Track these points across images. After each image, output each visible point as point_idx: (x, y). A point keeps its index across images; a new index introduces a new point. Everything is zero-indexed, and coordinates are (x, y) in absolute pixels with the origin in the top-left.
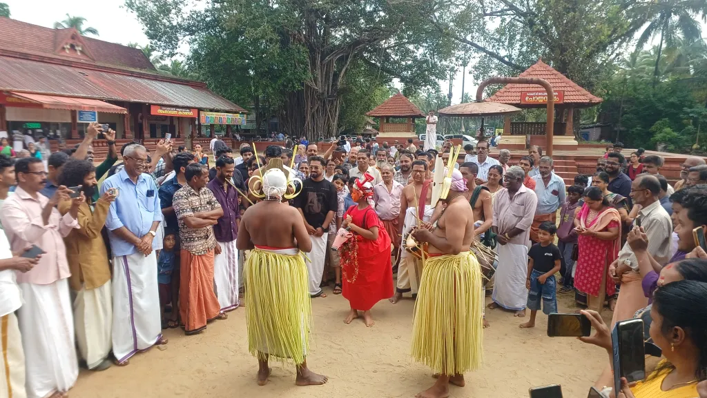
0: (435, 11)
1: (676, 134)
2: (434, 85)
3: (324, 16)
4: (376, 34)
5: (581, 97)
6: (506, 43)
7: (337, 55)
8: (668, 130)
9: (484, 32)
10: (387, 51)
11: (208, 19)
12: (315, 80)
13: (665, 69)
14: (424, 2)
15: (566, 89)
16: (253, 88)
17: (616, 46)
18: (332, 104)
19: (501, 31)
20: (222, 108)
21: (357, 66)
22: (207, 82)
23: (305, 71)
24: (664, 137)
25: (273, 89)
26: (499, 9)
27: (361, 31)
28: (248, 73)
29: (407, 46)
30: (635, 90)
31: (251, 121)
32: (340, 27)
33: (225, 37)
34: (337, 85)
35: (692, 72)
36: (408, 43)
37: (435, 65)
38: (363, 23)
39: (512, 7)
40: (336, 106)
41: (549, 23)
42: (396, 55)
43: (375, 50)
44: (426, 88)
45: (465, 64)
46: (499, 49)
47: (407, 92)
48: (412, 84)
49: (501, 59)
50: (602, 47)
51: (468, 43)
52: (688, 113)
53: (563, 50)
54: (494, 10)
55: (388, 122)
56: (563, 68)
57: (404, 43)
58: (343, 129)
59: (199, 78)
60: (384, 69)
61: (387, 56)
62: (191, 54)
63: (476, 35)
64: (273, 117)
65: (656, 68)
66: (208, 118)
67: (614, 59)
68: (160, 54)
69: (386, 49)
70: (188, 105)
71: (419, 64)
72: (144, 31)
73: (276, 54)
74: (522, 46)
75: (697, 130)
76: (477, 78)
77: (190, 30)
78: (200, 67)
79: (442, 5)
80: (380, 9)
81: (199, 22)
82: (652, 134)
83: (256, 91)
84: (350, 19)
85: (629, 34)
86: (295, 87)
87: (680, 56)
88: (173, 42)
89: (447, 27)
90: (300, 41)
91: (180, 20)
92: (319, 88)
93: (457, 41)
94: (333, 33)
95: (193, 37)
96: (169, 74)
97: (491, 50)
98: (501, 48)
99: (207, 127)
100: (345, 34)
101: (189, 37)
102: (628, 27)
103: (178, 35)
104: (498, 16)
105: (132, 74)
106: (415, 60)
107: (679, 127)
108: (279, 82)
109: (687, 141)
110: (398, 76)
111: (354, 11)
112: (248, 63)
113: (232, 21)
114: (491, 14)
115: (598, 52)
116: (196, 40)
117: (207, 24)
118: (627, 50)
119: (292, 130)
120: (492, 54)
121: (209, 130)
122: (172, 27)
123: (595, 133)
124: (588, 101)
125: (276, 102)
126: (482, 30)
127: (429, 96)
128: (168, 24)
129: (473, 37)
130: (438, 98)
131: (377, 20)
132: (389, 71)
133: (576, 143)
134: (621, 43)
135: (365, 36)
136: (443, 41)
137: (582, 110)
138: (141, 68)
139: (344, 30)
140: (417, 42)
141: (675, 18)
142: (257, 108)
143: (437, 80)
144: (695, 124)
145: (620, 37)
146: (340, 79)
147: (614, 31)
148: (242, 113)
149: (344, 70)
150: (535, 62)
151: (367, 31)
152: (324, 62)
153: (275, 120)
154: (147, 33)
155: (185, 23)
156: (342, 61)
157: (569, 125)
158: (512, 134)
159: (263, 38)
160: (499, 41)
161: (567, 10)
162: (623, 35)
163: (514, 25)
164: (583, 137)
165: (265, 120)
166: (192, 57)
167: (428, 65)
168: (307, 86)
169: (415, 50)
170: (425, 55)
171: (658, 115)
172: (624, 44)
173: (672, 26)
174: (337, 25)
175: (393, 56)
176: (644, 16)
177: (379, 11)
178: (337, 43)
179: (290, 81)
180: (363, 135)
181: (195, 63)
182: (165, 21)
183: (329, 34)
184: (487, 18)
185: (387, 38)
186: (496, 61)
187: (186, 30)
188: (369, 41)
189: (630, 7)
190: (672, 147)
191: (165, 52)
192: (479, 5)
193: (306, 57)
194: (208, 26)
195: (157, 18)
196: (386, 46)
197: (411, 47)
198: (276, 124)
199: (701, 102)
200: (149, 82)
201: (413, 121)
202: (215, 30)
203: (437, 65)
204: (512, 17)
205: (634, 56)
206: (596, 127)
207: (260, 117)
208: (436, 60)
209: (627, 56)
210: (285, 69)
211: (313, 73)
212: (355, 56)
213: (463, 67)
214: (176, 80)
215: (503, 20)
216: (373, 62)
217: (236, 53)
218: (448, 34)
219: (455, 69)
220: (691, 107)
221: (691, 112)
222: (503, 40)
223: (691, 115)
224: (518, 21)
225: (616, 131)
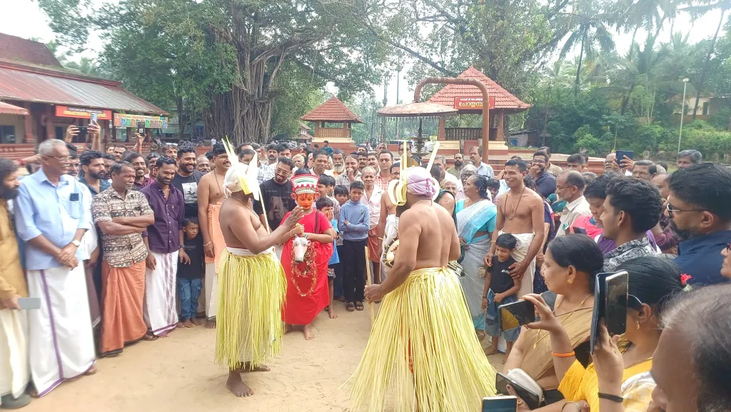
0: (369, 14)
1: (595, 139)
2: (369, 90)
3: (253, 14)
4: (308, 35)
5: (510, 103)
6: (439, 49)
7: (267, 56)
8: (588, 136)
9: (417, 37)
10: (321, 53)
11: (122, 12)
12: (244, 81)
13: (585, 78)
14: (357, 4)
15: (496, 95)
16: (175, 90)
17: (541, 55)
18: (264, 106)
19: (433, 37)
20: (140, 110)
21: (289, 68)
22: (122, 82)
23: (233, 71)
24: (586, 143)
25: (197, 89)
26: (432, 15)
27: (294, 31)
28: (170, 72)
29: (341, 49)
30: (559, 97)
31: (173, 125)
32: (271, 27)
33: (142, 32)
34: (268, 86)
35: (608, 81)
36: (341, 46)
37: (369, 70)
38: (294, 24)
39: (443, 13)
40: (268, 109)
41: (479, 30)
42: (330, 58)
43: (308, 52)
44: (361, 93)
45: (399, 69)
46: (432, 54)
47: (343, 97)
48: (347, 88)
49: (434, 65)
50: (528, 55)
51: (402, 47)
52: (606, 120)
53: (493, 57)
54: (426, 16)
55: (323, 126)
56: (493, 74)
57: (338, 46)
58: (274, 134)
59: (112, 76)
60: (317, 72)
61: (321, 59)
62: (103, 50)
63: (409, 40)
64: (198, 120)
65: (578, 77)
66: (123, 121)
67: (540, 67)
68: (67, 49)
69: (319, 51)
70: (100, 106)
71: (353, 68)
72: (48, 23)
73: (200, 52)
74: (454, 52)
75: (614, 136)
76: (412, 83)
77: (102, 23)
78: (114, 65)
79: (375, 8)
80: (312, 9)
81: (112, 15)
82: (574, 140)
83: (179, 91)
84: (280, 19)
85: (553, 43)
86: (222, 89)
87: (598, 66)
88: (82, 36)
89: (381, 31)
90: (227, 39)
91: (90, 13)
92: (248, 89)
93: (391, 45)
94: (263, 33)
95: (106, 31)
96: (78, 71)
97: (424, 56)
98: (434, 53)
99: (122, 131)
100: (276, 34)
101: (102, 31)
102: (552, 36)
103: (88, 29)
104: (430, 21)
105: (33, 71)
106: (349, 63)
107: (599, 133)
108: (205, 83)
109: (606, 146)
110: (333, 80)
111: (285, 10)
112: (171, 62)
113: (150, 14)
114: (424, 19)
115: (524, 60)
116: (108, 35)
117: (122, 17)
118: (552, 58)
119: (219, 134)
120: (425, 60)
121: (125, 134)
122: (81, 20)
123: (523, 139)
124: (516, 107)
125: (201, 105)
126: (415, 34)
127: (364, 101)
128: (75, 16)
129: (407, 42)
130: (373, 103)
131: (309, 20)
132: (322, 74)
133: (506, 148)
134: (545, 52)
135: (297, 36)
136: (377, 45)
137: (511, 117)
138: (45, 63)
139: (275, 29)
140: (351, 44)
141: (593, 30)
142: (180, 111)
143: (371, 85)
144: (613, 130)
145: (544, 46)
146: (272, 81)
147: (540, 40)
148: (164, 116)
149: (275, 71)
150: (467, 69)
151: (299, 31)
152: (253, 63)
153: (201, 124)
154: (51, 25)
155: (96, 16)
156: (274, 61)
157: (500, 131)
158: (446, 139)
159: (185, 34)
160: (431, 46)
161: (497, 18)
162: (547, 44)
163: (445, 31)
164: (512, 143)
165: (189, 124)
166: (105, 54)
167: (362, 70)
168: (236, 87)
169: (349, 53)
170: (359, 59)
171: (580, 121)
172: (549, 53)
173: (591, 37)
174: (267, 23)
175: (327, 59)
176: (567, 26)
177: (312, 11)
178: (267, 43)
179: (216, 82)
180: (297, 140)
181: (108, 60)
182: (72, 12)
183: (259, 33)
184: (420, 23)
185: (319, 40)
186: (429, 67)
187: (97, 23)
188: (302, 42)
189: (553, 18)
190: (593, 152)
191: (73, 47)
192: (412, 9)
193: (233, 56)
194: (123, 20)
195: (62, 9)
196: (319, 48)
197: (345, 50)
198: (201, 128)
199: (617, 110)
200: (54, 80)
201: (350, 126)
202: (131, 25)
203: (371, 70)
204: (444, 23)
205: (557, 65)
206: (525, 133)
207: (183, 119)
208: (370, 64)
209: (550, 66)
210: (210, 68)
211: (242, 74)
212: (287, 57)
213: (397, 72)
214: (86, 78)
215: (435, 26)
216: (306, 64)
217: (155, 50)
218: (382, 38)
219: (390, 74)
220: (609, 114)
221: (611, 119)
222: (436, 46)
223: (609, 122)
224: (450, 27)
225: (542, 138)
